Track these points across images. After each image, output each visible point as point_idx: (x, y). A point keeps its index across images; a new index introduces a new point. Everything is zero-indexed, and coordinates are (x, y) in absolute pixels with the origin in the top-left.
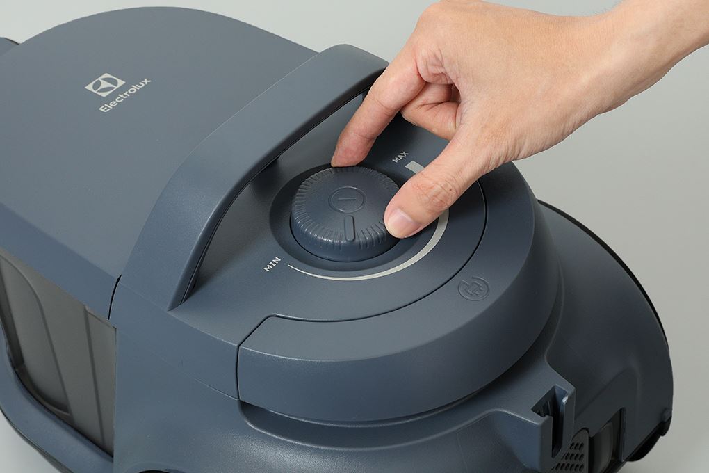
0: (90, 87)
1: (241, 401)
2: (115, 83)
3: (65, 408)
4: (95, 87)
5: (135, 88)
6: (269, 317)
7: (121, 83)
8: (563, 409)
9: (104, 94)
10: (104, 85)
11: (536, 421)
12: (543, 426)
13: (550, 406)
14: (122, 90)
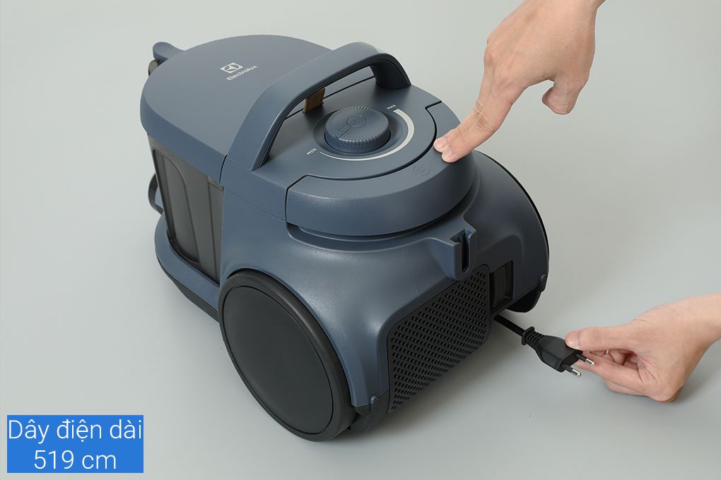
0: (223, 69)
1: (287, 223)
2: (238, 67)
3: (196, 260)
4: (226, 69)
5: (248, 70)
6: (304, 177)
7: (240, 67)
8: (469, 242)
9: (230, 72)
10: (231, 68)
11: (452, 244)
12: (456, 247)
13: (462, 239)
14: (241, 70)
